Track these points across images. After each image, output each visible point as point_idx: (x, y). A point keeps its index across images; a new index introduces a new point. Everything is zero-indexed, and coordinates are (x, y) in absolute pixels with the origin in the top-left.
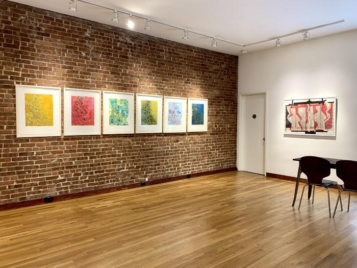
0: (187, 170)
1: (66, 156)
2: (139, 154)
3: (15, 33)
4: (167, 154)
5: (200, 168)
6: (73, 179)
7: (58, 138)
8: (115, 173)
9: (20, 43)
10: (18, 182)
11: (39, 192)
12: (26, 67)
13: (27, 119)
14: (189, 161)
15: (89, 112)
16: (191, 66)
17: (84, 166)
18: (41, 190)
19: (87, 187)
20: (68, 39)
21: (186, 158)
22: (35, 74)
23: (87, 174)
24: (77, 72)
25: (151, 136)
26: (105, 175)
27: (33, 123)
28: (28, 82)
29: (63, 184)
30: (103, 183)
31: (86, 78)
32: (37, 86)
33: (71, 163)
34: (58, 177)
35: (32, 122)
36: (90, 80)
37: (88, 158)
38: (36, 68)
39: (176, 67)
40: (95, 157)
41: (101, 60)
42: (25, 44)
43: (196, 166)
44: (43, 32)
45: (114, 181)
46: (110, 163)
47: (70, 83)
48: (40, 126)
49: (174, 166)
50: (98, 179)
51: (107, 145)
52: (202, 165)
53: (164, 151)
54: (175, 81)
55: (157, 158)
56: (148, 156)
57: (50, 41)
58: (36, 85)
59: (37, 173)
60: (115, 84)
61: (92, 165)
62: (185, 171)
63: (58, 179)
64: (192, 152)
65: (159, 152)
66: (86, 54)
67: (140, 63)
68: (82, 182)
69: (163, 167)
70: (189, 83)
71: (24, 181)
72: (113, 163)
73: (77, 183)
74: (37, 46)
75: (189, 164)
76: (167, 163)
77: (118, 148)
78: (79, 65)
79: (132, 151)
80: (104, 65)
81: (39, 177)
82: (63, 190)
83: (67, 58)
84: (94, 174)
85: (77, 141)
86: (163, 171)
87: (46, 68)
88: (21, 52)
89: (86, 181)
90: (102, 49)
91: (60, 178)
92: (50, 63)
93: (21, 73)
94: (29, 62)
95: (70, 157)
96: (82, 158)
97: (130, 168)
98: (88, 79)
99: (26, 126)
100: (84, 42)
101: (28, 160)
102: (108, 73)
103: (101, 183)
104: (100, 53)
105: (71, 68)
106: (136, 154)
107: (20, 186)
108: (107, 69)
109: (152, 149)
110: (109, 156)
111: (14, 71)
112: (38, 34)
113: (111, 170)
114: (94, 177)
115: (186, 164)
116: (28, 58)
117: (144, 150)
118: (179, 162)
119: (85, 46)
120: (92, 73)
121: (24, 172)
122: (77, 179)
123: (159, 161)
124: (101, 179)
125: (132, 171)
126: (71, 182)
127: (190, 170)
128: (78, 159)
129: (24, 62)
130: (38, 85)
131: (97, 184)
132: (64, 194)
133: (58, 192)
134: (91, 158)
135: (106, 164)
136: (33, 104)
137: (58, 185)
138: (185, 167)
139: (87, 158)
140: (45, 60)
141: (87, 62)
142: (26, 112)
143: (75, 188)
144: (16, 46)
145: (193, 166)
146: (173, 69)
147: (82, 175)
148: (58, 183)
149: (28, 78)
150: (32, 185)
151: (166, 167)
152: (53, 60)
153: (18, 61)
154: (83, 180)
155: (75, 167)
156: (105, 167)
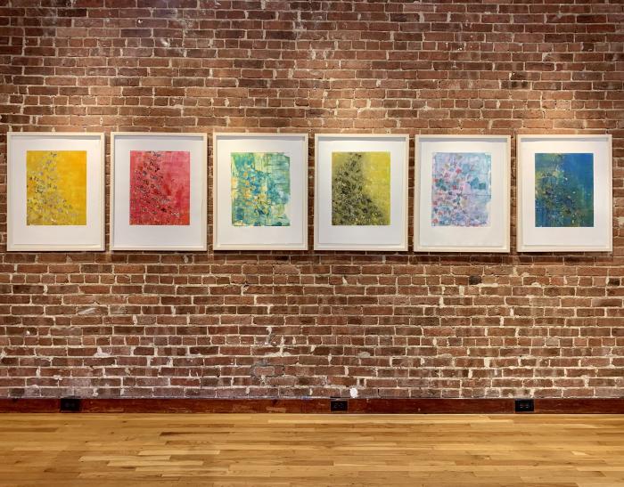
0: (518, 384)
1: (117, 300)
2: (326, 311)
3: (15, 21)
4: (431, 321)
5: (581, 383)
6: (133, 362)
7: (98, 255)
8: (250, 361)
9: (24, 41)
10: (9, 352)
11: (53, 382)
12: (33, 91)
13: (30, 209)
14: (526, 351)
15: (174, 191)
16: (530, 29)
17: (161, 331)
18: (56, 377)
19: (170, 386)
20: (129, 14)
21: (513, 342)
22: (51, 106)
23: (168, 352)
24: (149, 91)
25: (370, 259)
26: (218, 361)
27: (43, 219)
28: (37, 125)
29: (109, 371)
30: (214, 383)
31: (172, 104)
32: (53, 133)
33: (129, 320)
34: (95, 350)
35: (40, 217)
36: (181, 107)
37: (174, 310)
38: (53, 91)
39: (466, 39)
40: (192, 311)
41: (212, 54)
42: (33, 42)
43: (560, 373)
44: (72, 8)
45: (245, 382)
46: (233, 330)
47: (130, 120)
48: (56, 224)
49: (460, 363)
50: (199, 371)
51: (225, 280)
52: (592, 372)
53: (419, 311)
54: (464, 86)
55: (390, 331)
56: (358, 321)
57: (88, 26)
58: (53, 129)
59: (49, 336)
60: (251, 112)
61: (182, 331)
62: (508, 383)
63: (96, 356)
64: (539, 322)
65: (398, 311)
66: (173, 44)
67: (331, 44)
68: (155, 372)
69: (417, 363)
70: (525, 85)
71: (21, 352)
72: (244, 330)
73: (142, 372)
74: (58, 41)
75: (524, 363)
76: (433, 351)
77: (259, 291)
78: (155, 73)
79: (302, 301)
80: (220, 64)
81: (53, 346)
82: (107, 387)
83: (124, 61)
84: (189, 356)
85: (146, 265)
86: (413, 373)
87: (74, 91)
88: (24, 61)
89: (165, 371)
90: (216, 25)
91: (100, 354)
92: (85, 76)
93: (23, 106)
94: (39, 81)
95: (128, 304)
96: (157, 310)
97: (296, 351)
98: (175, 107)
99: (28, 224)
100: (170, 13)
101: (31, 304)
102: (231, 84)
103: (206, 383)
104: (209, 35)
105: (135, 83)
106: (315, 310)
107: (13, 361)
108: (230, 73)
109: (374, 300)
110: (232, 310)
111: (8, 104)
112: (62, 13)
113: (236, 351)
114: (187, 362)
115: (513, 362)
116: (38, 71)
117: (342, 300)
118: (483, 353)
119: (171, 23)
120: (186, 89)
121: (22, 331)
122: (144, 362)
123: (401, 341)
124: (208, 372)
125: (303, 361)
126: (127, 368)
127: (531, 384)
128: (147, 311)
129: (28, 81)
130: (57, 130)
131: (196, 383)
132: (108, 395)
133: (95, 389)
134: (181, 311)
135: (221, 330)
136: (42, 174)
137: (95, 372)
138: (509, 372)
139: (168, 311)
140: (75, 72)
141: (176, 64)
142: (29, 193)
143: (136, 386)
144: (16, 50)
145: (548, 373)
146: (456, 46)
147: (156, 355)
148: (95, 367)
149: (37, 117)
150: (37, 362)
151: (428, 363)
152: (93, 69)
153: (18, 81)
154: (159, 367)
155: (139, 330)
156: (220, 341)
